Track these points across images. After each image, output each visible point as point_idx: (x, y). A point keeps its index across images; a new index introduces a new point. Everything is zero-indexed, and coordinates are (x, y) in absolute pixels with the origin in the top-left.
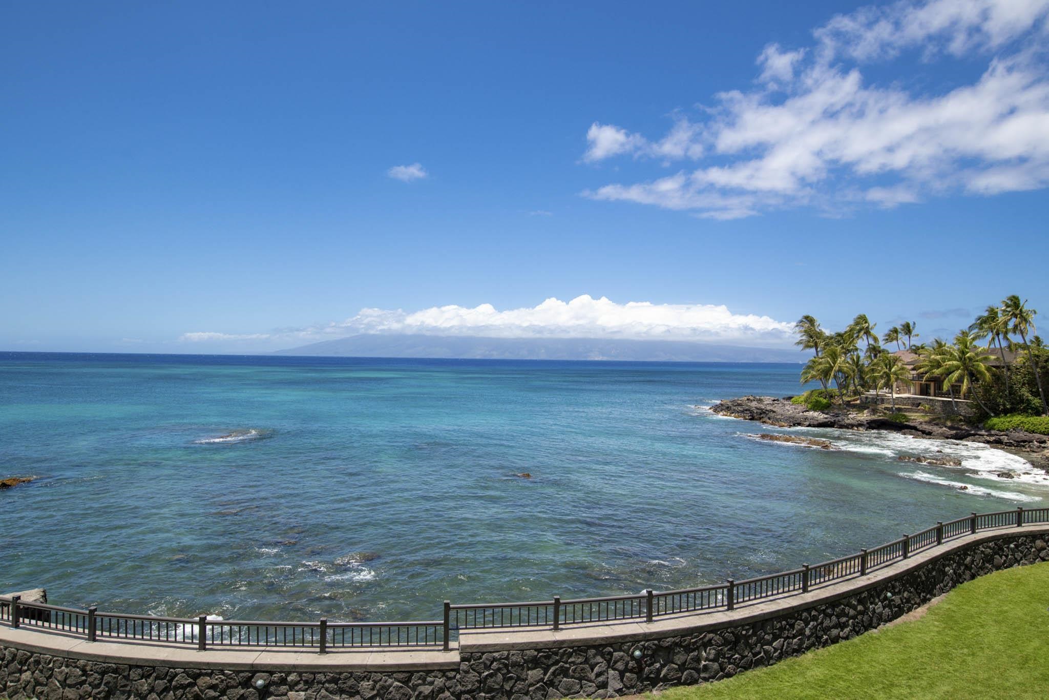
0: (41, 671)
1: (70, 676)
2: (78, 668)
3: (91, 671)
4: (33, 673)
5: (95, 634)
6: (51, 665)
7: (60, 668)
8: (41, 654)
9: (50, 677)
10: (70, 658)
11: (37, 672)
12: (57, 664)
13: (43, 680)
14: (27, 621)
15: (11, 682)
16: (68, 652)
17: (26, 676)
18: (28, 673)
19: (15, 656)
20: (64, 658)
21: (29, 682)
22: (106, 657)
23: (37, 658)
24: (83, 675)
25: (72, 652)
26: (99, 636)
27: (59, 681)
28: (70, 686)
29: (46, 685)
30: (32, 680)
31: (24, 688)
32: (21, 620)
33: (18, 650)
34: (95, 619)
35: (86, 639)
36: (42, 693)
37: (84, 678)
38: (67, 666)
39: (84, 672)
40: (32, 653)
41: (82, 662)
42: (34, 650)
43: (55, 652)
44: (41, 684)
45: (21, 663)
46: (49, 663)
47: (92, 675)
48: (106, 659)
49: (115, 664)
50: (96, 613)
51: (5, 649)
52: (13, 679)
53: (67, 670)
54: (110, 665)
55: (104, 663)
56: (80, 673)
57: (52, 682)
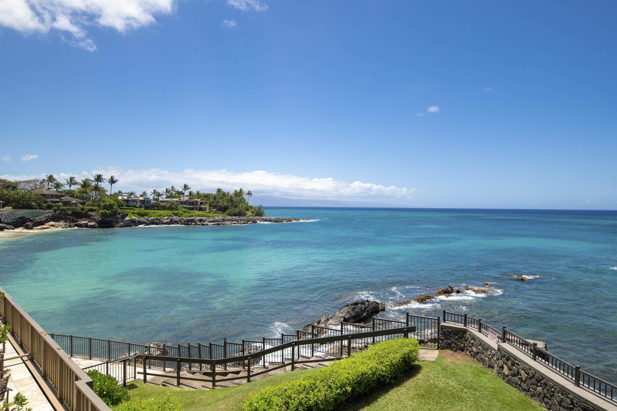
0: (548, 390)
1: (563, 401)
2: (568, 398)
3: (577, 404)
4: (543, 389)
5: (579, 383)
6: (553, 389)
7: (558, 393)
8: (547, 381)
9: (552, 396)
10: (564, 391)
11: (545, 389)
12: (556, 390)
13: (548, 395)
14: (540, 359)
15: (532, 389)
16: (563, 387)
17: (539, 389)
18: (541, 388)
19: (534, 375)
20: (560, 389)
21: (541, 393)
22: (586, 400)
23: (545, 382)
24: (572, 404)
25: (565, 387)
26: (581, 385)
27: (557, 401)
28: (563, 407)
29: (550, 400)
30: (543, 393)
31: (539, 395)
32: (537, 357)
33: (536, 373)
34: (579, 374)
35: (573, 383)
36: (548, 403)
37: (572, 406)
38: (562, 394)
39: (572, 403)
40: (543, 378)
41: (571, 396)
42: (545, 377)
43: (555, 383)
44: (547, 398)
45: (537, 380)
46: (552, 388)
47: (577, 407)
48: (586, 401)
49: (592, 407)
50: (580, 370)
51: (530, 369)
52: (533, 387)
53: (562, 397)
54: (589, 407)
55: (586, 404)
56: (570, 402)
57: (553, 399)
